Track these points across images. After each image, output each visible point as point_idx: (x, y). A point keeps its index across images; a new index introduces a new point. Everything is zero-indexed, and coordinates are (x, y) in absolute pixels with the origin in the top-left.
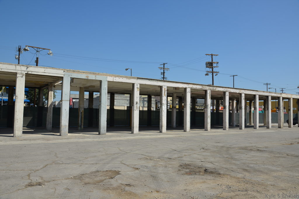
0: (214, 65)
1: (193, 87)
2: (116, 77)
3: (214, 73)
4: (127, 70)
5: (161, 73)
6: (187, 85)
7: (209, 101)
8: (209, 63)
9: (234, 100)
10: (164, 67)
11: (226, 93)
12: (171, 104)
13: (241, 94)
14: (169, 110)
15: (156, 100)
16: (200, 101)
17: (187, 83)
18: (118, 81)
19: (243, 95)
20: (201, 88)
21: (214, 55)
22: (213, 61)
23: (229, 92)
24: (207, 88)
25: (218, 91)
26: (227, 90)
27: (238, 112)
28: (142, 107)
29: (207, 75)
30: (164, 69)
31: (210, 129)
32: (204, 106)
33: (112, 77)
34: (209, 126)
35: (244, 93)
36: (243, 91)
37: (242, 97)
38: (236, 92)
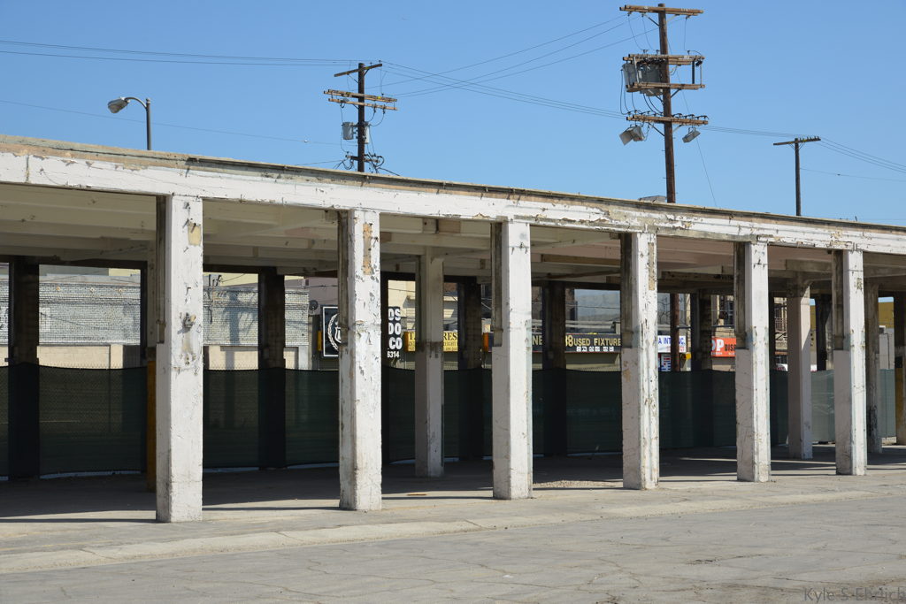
0: (677, 75)
1: (544, 215)
2: (42, 153)
3: (674, 126)
4: (117, 106)
5: (345, 125)
6: (511, 202)
7: (648, 302)
8: (644, 62)
9: (803, 290)
10: (361, 89)
11: (753, 248)
12: (410, 326)
13: (840, 255)
14: (399, 365)
15: (313, 305)
16: (591, 303)
17: (509, 192)
18: (61, 183)
19: (855, 263)
20: (594, 218)
21: (677, 12)
22: (671, 52)
23: (771, 245)
24: (635, 222)
25: (704, 240)
26: (756, 232)
27: (829, 366)
28: (223, 347)
29: (632, 135)
30: (361, 99)
31: (656, 474)
32: (618, 332)
33: (16, 153)
34: (651, 461)
35: (861, 250)
36: (852, 236)
37: (851, 272)
38: (813, 242)
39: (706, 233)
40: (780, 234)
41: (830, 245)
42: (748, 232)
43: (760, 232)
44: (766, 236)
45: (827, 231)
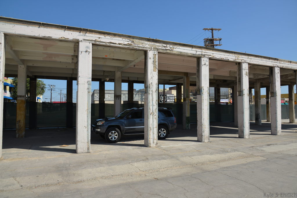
7: (153, 76)
8: (208, 40)
11: (202, 59)
17: (80, 30)
20: (126, 43)
22: (214, 38)
24: (147, 46)
34: (153, 136)
35: (247, 63)
36: (244, 58)
37: (243, 70)
38: (228, 59)
39: (181, 52)
40: (214, 55)
41: (235, 60)
42: (200, 53)
43: (205, 54)
44: (208, 55)
45: (234, 55)
